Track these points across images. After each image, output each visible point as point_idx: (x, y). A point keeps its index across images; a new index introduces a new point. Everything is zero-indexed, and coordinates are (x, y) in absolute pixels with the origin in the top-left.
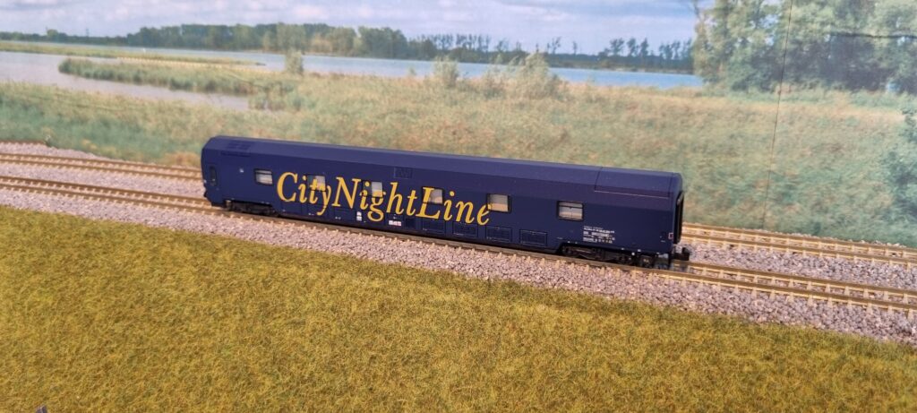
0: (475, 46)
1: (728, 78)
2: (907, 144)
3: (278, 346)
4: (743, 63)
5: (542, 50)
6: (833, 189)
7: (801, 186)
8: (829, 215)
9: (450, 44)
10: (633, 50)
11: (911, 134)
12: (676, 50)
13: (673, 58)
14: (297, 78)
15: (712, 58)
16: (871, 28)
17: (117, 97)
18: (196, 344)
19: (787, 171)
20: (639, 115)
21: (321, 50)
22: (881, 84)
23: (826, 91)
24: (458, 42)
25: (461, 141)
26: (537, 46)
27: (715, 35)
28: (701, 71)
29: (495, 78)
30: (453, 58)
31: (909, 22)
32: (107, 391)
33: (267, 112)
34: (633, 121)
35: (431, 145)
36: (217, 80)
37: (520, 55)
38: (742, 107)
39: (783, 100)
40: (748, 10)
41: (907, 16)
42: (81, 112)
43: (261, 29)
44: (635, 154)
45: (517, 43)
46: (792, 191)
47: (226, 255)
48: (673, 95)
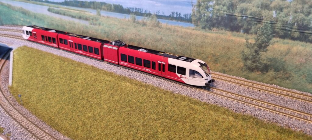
0: (140, 11)
1: (200, 26)
2: (246, 49)
3: (71, 87)
4: (204, 21)
5: (155, 13)
6: (228, 60)
7: (220, 58)
8: (227, 68)
9: (134, 10)
10: (177, 15)
11: (248, 46)
12: (188, 16)
13: (187, 18)
14: (99, 17)
15: (196, 19)
16: (236, 13)
17: (60, 19)
18: (55, 84)
19: (216, 54)
20: (179, 34)
21: (104, 9)
22: (240, 30)
23: (225, 31)
24: (136, 10)
25: (137, 38)
26: (154, 12)
27: (197, 13)
28: (194, 23)
29: (144, 21)
30: (134, 14)
31: (246, 12)
32: (37, 93)
33: (93, 26)
34: (178, 36)
35: (130, 38)
36: (82, 16)
37: (150, 14)
38: (204, 34)
39: (215, 33)
40: (205, 6)
41: (246, 11)
42: (53, 22)
43: (91, 3)
44: (179, 45)
45: (150, 11)
46: (217, 60)
47: (66, 63)
48: (187, 29)
